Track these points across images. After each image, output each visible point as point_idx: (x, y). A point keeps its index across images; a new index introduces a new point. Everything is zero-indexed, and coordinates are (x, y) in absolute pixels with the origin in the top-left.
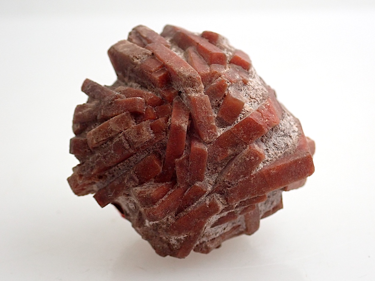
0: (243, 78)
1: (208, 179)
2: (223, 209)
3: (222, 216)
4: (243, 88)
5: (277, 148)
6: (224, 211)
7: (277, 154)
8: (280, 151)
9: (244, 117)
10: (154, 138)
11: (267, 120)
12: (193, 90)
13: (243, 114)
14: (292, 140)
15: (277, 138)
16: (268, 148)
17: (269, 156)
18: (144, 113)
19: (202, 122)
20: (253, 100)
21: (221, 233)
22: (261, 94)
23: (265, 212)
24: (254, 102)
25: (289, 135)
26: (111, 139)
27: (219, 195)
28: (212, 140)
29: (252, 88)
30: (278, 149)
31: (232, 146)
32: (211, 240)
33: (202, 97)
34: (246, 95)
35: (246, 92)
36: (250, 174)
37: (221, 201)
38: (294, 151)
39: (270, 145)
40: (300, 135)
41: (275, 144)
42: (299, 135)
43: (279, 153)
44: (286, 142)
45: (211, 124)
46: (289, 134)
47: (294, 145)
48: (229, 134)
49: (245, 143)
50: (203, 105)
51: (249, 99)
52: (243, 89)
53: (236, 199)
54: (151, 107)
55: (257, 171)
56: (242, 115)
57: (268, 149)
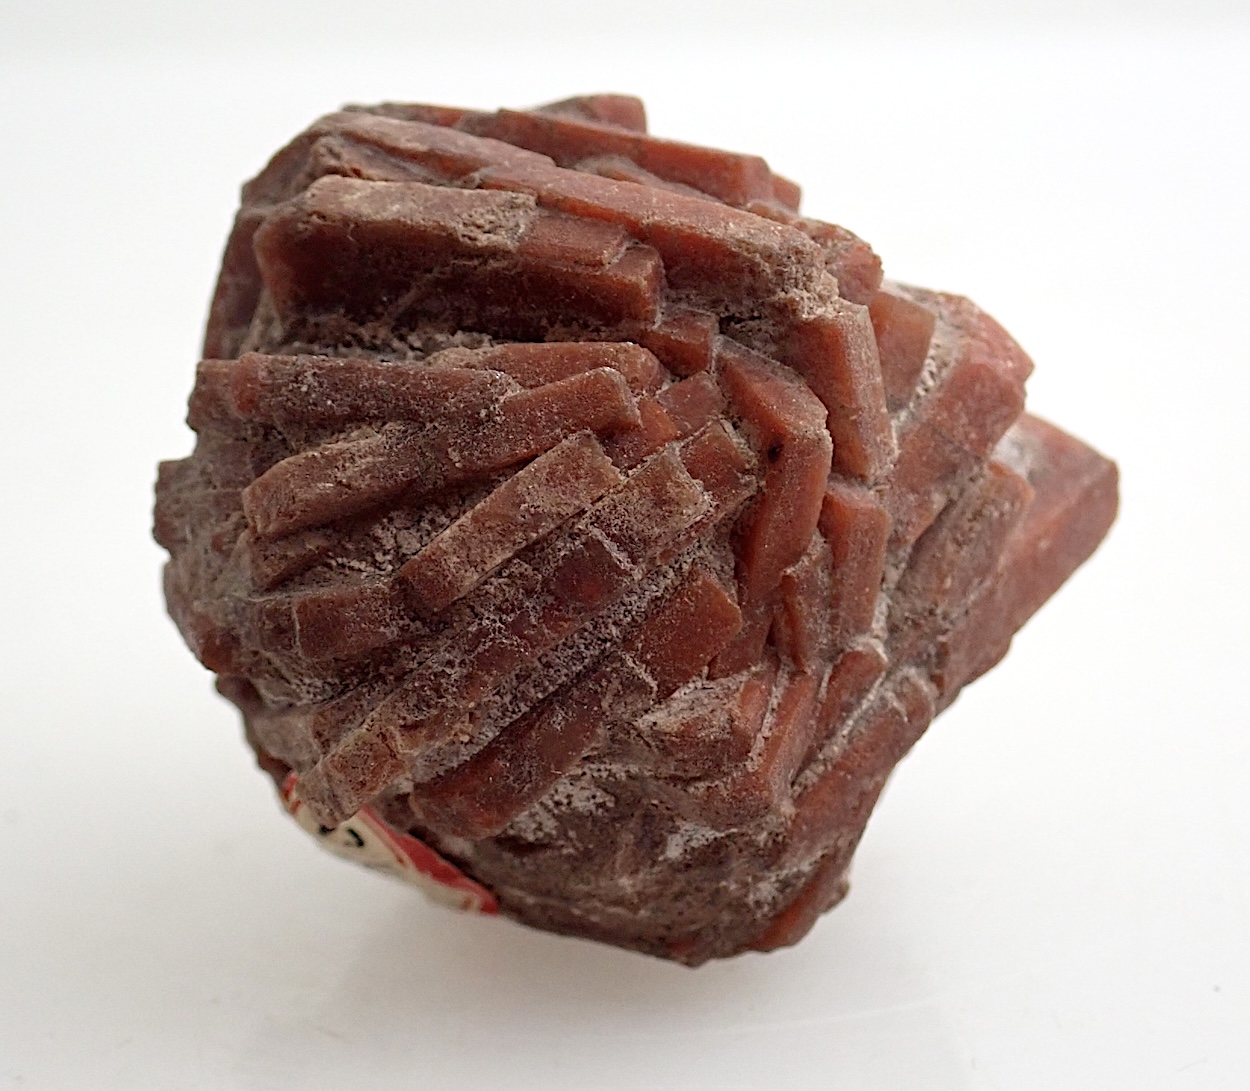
10: (711, 509)
13: (933, 358)
18: (640, 421)
19: (864, 409)
28: (885, 471)
31: (943, 479)
45: (882, 410)
49: (975, 457)
50: (863, 343)
56: (932, 362)
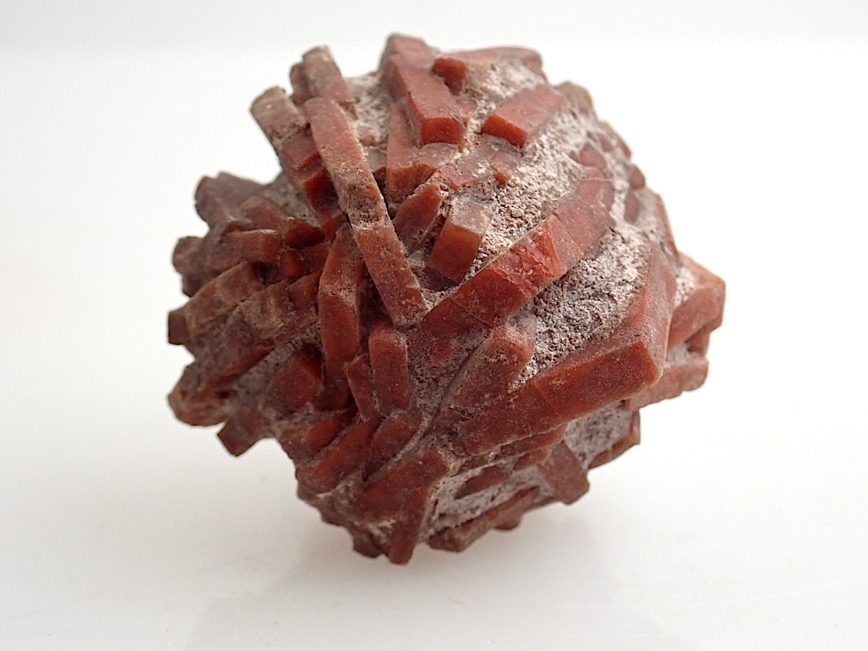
0: (496, 170)
1: (423, 401)
2: (464, 465)
3: (470, 476)
4: (495, 194)
5: (574, 326)
6: (464, 468)
7: (572, 340)
8: (580, 334)
9: (482, 265)
10: (295, 321)
11: (531, 272)
12: (362, 214)
13: (481, 259)
14: (615, 304)
15: (576, 303)
16: (551, 329)
17: (552, 347)
18: (278, 264)
19: (385, 284)
20: (515, 222)
21: (487, 508)
22: (539, 204)
23: (595, 454)
24: (519, 226)
25: (608, 294)
26: (224, 318)
27: (447, 435)
28: (414, 320)
29: (521, 192)
30: (576, 329)
31: (460, 333)
32: (463, 524)
33: (377, 232)
34: (500, 212)
35: (503, 204)
36: (506, 391)
37: (452, 449)
38: (613, 332)
39: (557, 320)
40: (638, 291)
41: (570, 318)
42: (635, 290)
43: (577, 337)
44: (596, 311)
45: (407, 286)
46: (607, 292)
47: (616, 316)
48: (448, 305)
49: (485, 324)
50: (383, 247)
51: (507, 220)
52: (497, 197)
53: (484, 443)
54: (293, 249)
55: (522, 382)
56: (480, 262)
57: (552, 331)
